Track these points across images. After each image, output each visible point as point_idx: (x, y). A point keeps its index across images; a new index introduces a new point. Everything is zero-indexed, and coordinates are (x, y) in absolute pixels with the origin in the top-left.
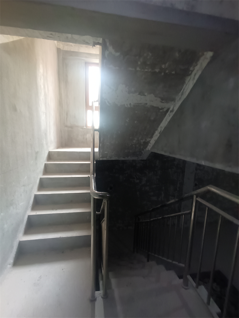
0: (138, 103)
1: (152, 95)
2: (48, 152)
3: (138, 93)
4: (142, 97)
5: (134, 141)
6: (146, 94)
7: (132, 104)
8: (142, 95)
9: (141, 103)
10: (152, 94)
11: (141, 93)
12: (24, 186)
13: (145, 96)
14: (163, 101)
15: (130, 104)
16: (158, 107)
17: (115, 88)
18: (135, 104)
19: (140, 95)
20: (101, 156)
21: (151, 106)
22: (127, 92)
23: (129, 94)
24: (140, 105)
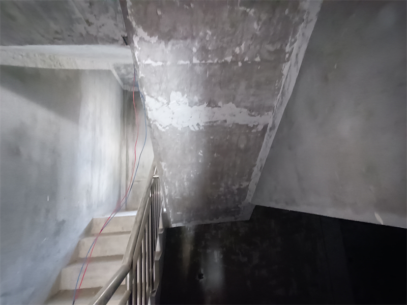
0: (210, 122)
1: (231, 105)
3: (205, 104)
4: (216, 109)
6: (220, 104)
7: (201, 125)
8: (213, 107)
9: (215, 122)
10: (231, 103)
11: (211, 103)
13: (220, 107)
14: (253, 114)
15: (198, 125)
16: (247, 125)
17: (165, 99)
18: (207, 125)
19: (210, 108)
20: (172, 220)
21: (234, 124)
22: (188, 104)
23: (192, 107)
24: (215, 124)
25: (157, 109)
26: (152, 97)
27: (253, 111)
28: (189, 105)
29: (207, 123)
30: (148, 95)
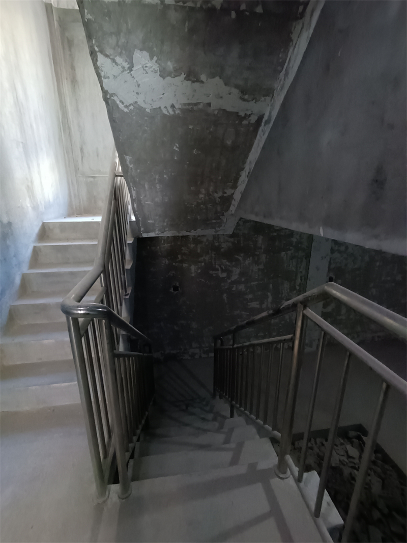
0: (189, 104)
1: (218, 80)
2: (41, 224)
3: (183, 76)
4: (197, 85)
5: (201, 196)
6: (203, 77)
7: (177, 106)
8: (193, 82)
9: (196, 104)
10: (217, 78)
11: (192, 76)
13: (202, 82)
14: (246, 97)
15: (173, 106)
16: (238, 113)
17: (126, 62)
18: (185, 107)
19: (189, 82)
20: (142, 229)
21: (220, 110)
22: (159, 73)
23: (164, 78)
24: (195, 108)
26: (107, 56)
27: (246, 94)
28: (161, 76)
29: (185, 104)
30: (102, 52)
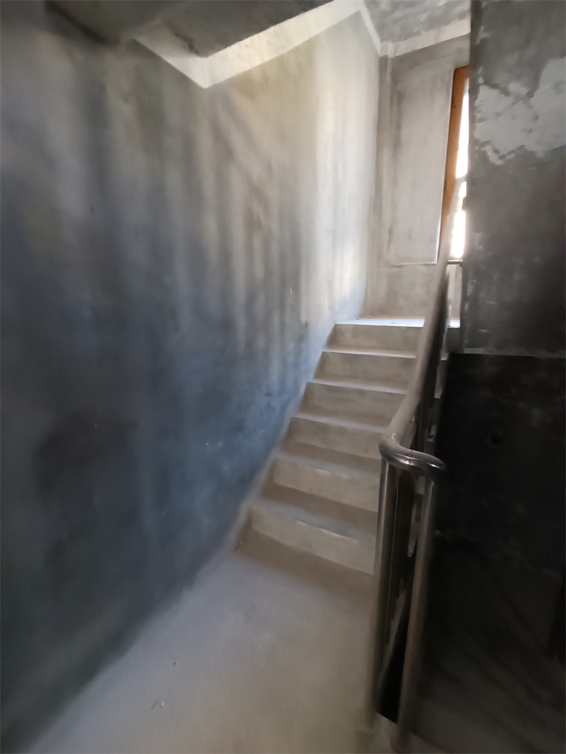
2: (333, 326)
12: (269, 395)
17: (525, 84)
20: (466, 341)
25: (498, 114)
26: (494, 86)
30: (486, 83)
